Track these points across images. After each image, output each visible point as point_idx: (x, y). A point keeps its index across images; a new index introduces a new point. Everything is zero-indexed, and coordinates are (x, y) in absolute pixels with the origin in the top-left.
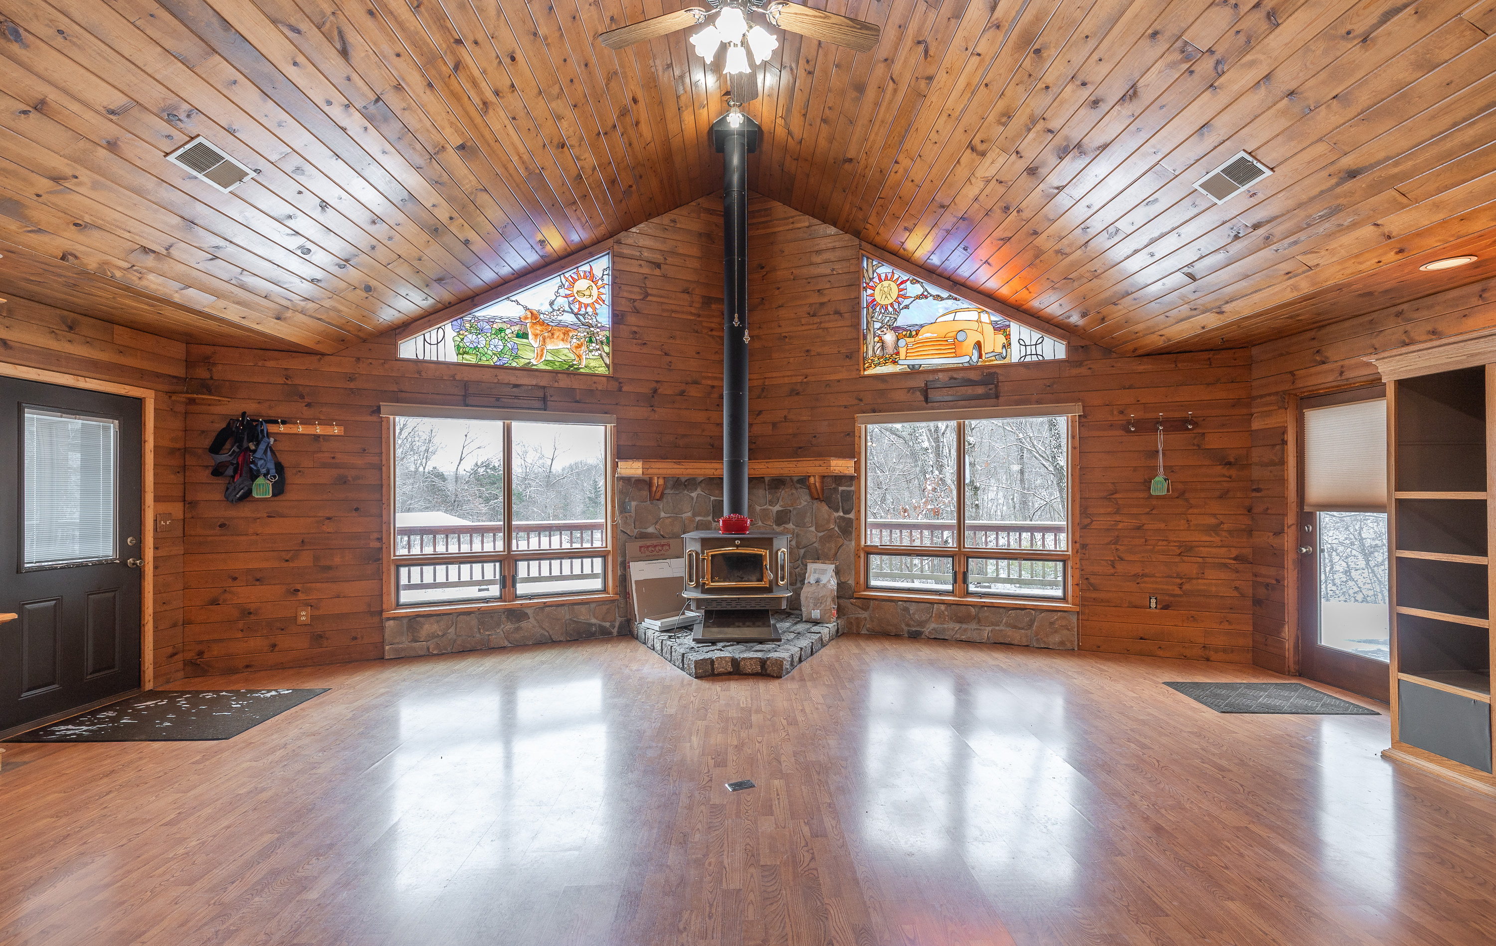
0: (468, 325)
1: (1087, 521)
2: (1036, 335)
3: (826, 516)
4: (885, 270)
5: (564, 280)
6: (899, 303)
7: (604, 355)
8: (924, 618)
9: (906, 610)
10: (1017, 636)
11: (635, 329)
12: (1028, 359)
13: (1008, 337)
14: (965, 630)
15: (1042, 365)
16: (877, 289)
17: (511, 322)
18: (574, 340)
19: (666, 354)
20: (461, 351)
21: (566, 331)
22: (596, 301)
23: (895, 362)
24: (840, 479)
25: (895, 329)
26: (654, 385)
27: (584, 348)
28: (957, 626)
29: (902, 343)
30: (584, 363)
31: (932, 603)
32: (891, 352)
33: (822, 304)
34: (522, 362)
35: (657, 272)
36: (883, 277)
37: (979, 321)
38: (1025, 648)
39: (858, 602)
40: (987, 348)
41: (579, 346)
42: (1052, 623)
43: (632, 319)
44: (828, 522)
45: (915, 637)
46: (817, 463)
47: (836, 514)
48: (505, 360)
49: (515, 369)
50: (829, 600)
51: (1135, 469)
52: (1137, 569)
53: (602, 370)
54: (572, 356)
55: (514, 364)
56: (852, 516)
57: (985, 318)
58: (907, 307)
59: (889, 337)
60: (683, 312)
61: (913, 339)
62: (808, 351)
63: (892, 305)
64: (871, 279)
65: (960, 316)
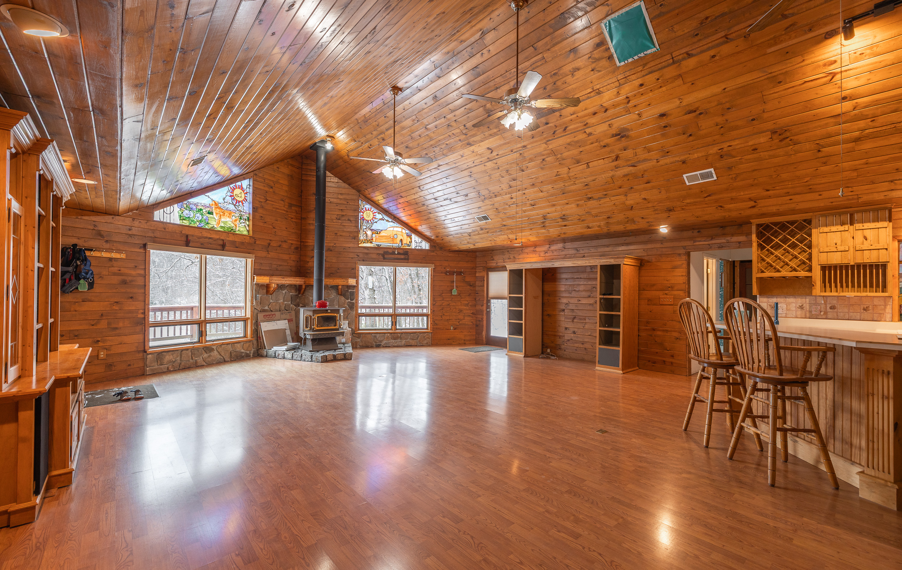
0: (185, 206)
1: (435, 303)
2: (420, 240)
3: (343, 302)
4: (368, 206)
5: (230, 189)
6: (373, 221)
7: (246, 225)
8: (382, 339)
9: (375, 337)
10: (413, 342)
11: (261, 215)
12: (417, 248)
13: (411, 239)
14: (397, 342)
15: (422, 250)
16: (365, 213)
17: (205, 206)
18: (234, 218)
19: (274, 228)
20: (182, 218)
21: (230, 213)
22: (244, 200)
23: (371, 243)
24: (349, 287)
25: (372, 230)
26: (269, 241)
27: (238, 222)
28: (394, 341)
29: (374, 235)
30: (238, 229)
31: (385, 333)
32: (370, 238)
33: (343, 215)
34: (210, 226)
35: (271, 190)
36: (367, 209)
37: (402, 232)
38: (416, 346)
39: (357, 335)
40: (404, 242)
41: (236, 221)
42: (424, 337)
43: (260, 211)
44: (344, 304)
45: (378, 346)
46: (343, 280)
47: (347, 301)
48: (202, 225)
49: (206, 229)
50: (349, 334)
51: (448, 286)
52: (448, 318)
53: (245, 233)
54: (233, 225)
55: (207, 227)
56: (354, 301)
57: (404, 231)
58: (376, 222)
59: (369, 233)
60: (281, 209)
61: (378, 235)
62: (336, 233)
63: (370, 220)
64: (362, 209)
65: (396, 229)
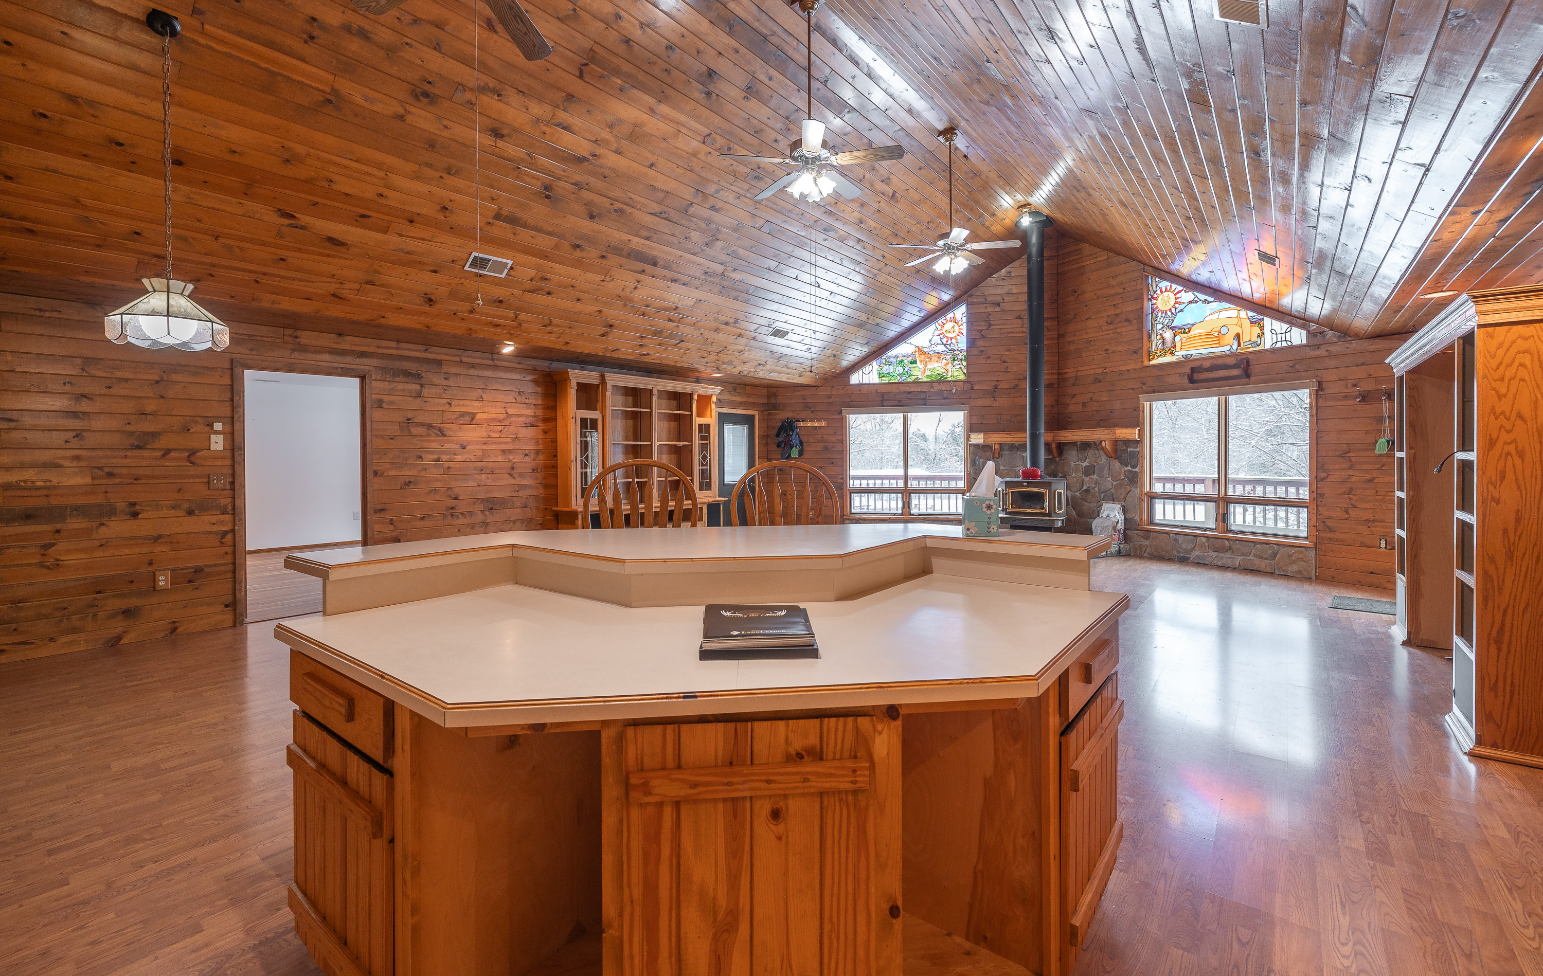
0: (884, 361)
1: (1324, 475)
2: (1285, 326)
3: (1118, 470)
4: (1164, 284)
5: (937, 325)
6: (1176, 308)
7: (963, 367)
8: (1189, 547)
9: (1176, 540)
10: (1262, 565)
11: (982, 349)
12: (1279, 345)
13: (1262, 328)
14: (1222, 558)
15: (1292, 348)
16: (1159, 299)
17: (907, 356)
18: (944, 361)
19: (1004, 362)
20: (881, 376)
21: (939, 355)
22: (958, 335)
23: (1172, 353)
24: (1128, 443)
25: (1172, 328)
26: (996, 383)
27: (950, 365)
28: (1215, 554)
29: (1178, 338)
30: (950, 374)
31: (1196, 536)
32: (1170, 346)
33: (1117, 315)
34: (913, 378)
35: (997, 309)
36: (1164, 290)
37: (1238, 317)
38: (1271, 574)
39: (1141, 533)
40: (1245, 338)
41: (947, 364)
42: (1290, 556)
43: (980, 343)
44: (1120, 474)
45: (1183, 560)
46: (1107, 431)
47: (1126, 469)
48: (904, 378)
49: (909, 383)
50: (1111, 528)
51: (1367, 432)
52: (1368, 515)
53: (962, 377)
54: (943, 371)
55: (909, 380)
56: (1137, 470)
57: (1243, 314)
58: (1182, 311)
59: (1168, 335)
60: (1017, 332)
61: (1186, 335)
62: (1107, 350)
63: (1170, 310)
64: (1155, 292)
65: (1224, 315)
